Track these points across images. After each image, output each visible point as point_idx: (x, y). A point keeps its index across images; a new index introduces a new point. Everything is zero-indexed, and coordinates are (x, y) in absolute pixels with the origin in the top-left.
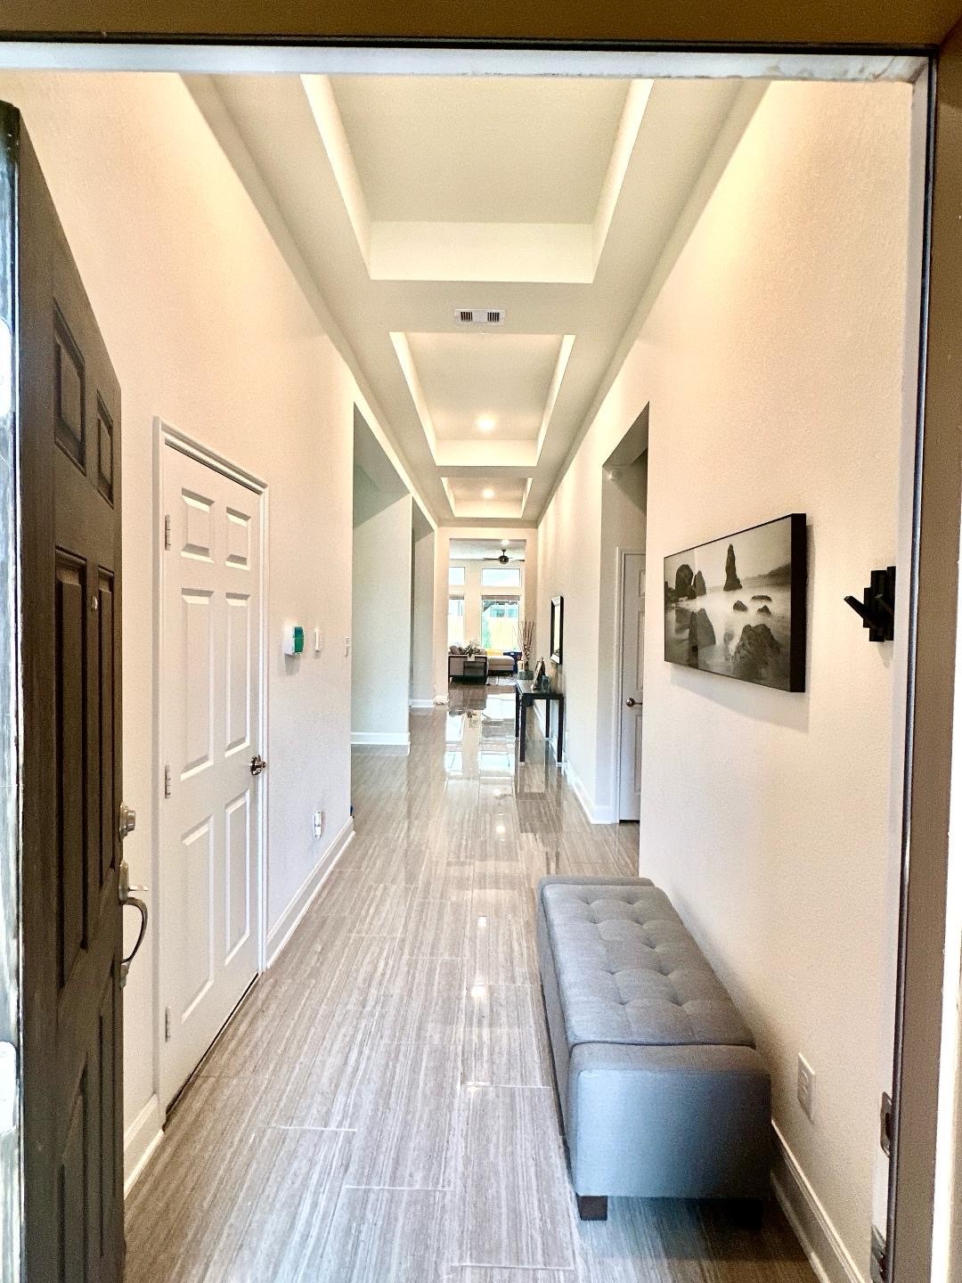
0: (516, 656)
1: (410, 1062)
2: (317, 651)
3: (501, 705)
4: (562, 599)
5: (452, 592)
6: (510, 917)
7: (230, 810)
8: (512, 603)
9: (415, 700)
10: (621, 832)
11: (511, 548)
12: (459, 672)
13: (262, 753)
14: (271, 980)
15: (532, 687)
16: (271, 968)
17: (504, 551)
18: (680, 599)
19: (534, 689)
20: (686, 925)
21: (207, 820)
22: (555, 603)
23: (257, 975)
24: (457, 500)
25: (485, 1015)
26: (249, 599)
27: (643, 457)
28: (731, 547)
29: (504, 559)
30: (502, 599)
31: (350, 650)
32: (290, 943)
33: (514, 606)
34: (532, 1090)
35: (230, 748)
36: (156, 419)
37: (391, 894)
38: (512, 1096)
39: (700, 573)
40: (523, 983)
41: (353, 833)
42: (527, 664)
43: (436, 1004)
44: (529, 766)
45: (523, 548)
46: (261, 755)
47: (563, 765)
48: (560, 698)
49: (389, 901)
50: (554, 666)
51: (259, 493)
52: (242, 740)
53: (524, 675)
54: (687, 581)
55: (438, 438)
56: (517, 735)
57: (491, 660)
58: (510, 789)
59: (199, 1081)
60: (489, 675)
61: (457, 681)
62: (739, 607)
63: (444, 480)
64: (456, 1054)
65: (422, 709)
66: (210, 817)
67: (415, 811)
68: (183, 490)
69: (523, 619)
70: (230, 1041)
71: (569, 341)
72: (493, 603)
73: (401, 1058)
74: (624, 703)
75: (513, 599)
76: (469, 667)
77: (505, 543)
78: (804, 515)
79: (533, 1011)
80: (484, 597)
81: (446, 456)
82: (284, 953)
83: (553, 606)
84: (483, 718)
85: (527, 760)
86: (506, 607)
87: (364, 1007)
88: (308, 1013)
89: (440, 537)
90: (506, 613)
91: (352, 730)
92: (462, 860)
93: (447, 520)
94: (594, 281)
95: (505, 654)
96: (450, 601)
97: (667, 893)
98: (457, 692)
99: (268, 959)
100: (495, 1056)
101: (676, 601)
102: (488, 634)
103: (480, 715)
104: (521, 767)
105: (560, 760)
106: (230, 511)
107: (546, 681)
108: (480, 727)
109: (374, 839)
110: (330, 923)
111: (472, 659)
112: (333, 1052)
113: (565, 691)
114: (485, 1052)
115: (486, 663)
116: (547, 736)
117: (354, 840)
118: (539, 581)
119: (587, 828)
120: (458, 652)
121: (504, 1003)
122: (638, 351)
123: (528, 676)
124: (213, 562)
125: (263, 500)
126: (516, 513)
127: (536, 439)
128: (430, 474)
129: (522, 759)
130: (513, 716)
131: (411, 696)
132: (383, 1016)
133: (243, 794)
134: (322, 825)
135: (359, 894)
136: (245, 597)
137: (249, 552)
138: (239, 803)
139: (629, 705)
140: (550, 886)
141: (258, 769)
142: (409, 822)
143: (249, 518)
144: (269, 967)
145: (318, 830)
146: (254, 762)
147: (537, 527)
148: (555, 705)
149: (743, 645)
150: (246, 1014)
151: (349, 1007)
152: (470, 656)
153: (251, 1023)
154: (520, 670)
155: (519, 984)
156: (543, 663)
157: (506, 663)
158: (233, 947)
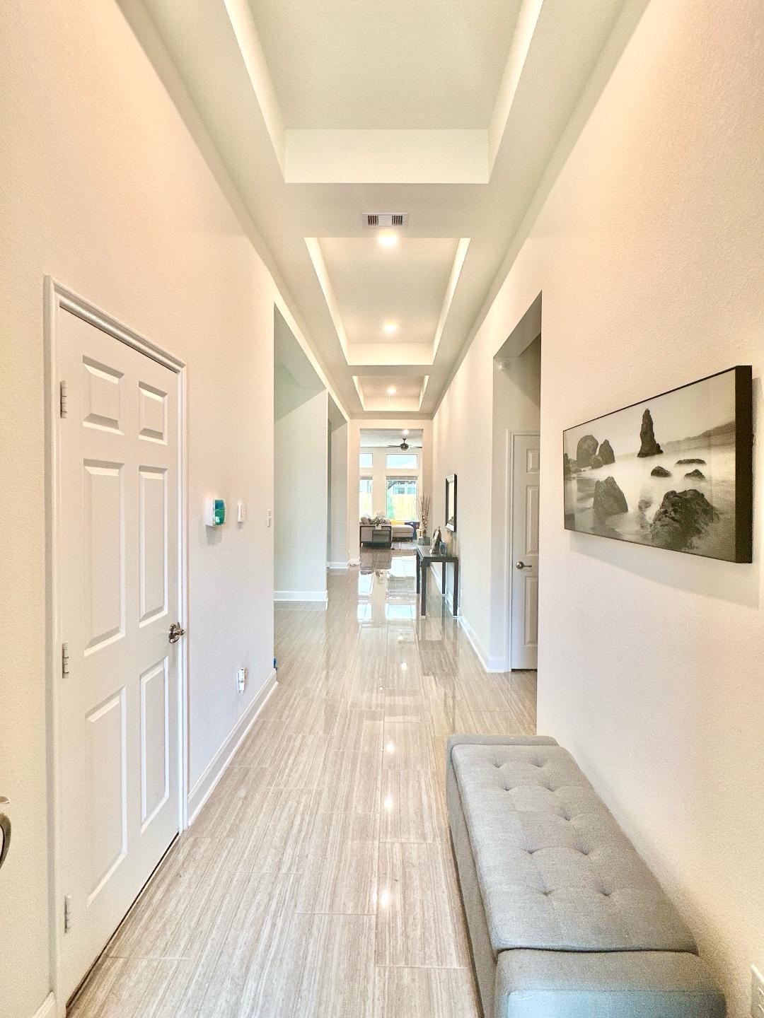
0: (415, 525)
1: (323, 938)
2: (240, 523)
3: (403, 565)
4: (456, 476)
5: (362, 474)
6: (418, 767)
7: (146, 679)
8: (411, 483)
9: (332, 563)
10: (513, 680)
11: (410, 437)
12: (368, 538)
13: (181, 620)
14: (191, 839)
15: (431, 551)
16: (192, 825)
17: (404, 440)
18: (582, 469)
19: (433, 553)
20: (596, 790)
21: (119, 692)
22: (449, 481)
23: (178, 834)
24: (366, 397)
25: (397, 878)
26: (166, 473)
27: (537, 342)
28: (647, 412)
29: (404, 446)
30: (402, 480)
31: (272, 521)
32: (213, 796)
33: (414, 486)
34: (448, 971)
35: (146, 616)
36: (46, 279)
37: (309, 744)
38: (428, 978)
39: (606, 442)
40: (434, 840)
41: (277, 683)
42: (425, 532)
43: (350, 866)
44: (430, 619)
45: (421, 436)
46: (180, 622)
47: (458, 618)
48: (455, 561)
49: (306, 752)
50: (450, 533)
51: (176, 371)
52: (160, 609)
53: (422, 541)
54: (591, 452)
55: (350, 342)
56: (418, 592)
57: (394, 528)
58: (412, 636)
59: (108, 962)
60: (393, 541)
61: (367, 546)
62: (659, 473)
63: (355, 378)
64: (370, 925)
65: (338, 570)
66: (123, 687)
67: (332, 662)
68: (85, 358)
69: (421, 495)
70: (144, 911)
71: (464, 243)
72: (395, 483)
73: (315, 930)
74: (515, 567)
75: (411, 479)
76: (377, 535)
77: (406, 433)
78: (750, 368)
79: (445, 872)
80: (389, 478)
81: (357, 357)
82: (207, 807)
83: (447, 483)
84: (388, 576)
85: (427, 613)
86: (406, 486)
87: (279, 869)
88: (224, 879)
89: (352, 428)
90: (406, 490)
91: (275, 590)
92: (373, 709)
93: (358, 413)
94: (490, 181)
95: (406, 524)
96: (361, 481)
97: (573, 755)
98: (369, 556)
99: (189, 814)
100: (409, 929)
101: (578, 471)
102: (391, 508)
103: (387, 574)
104: (423, 620)
105: (455, 614)
106: (142, 385)
107: (443, 546)
108: (386, 583)
109: (295, 689)
110: (252, 775)
111: (379, 528)
112: (246, 925)
113: (459, 555)
114: (399, 922)
115: (390, 531)
116: (444, 592)
117: (278, 690)
118: (435, 463)
119: (483, 676)
120: (367, 522)
121: (416, 863)
122: (529, 248)
123: (426, 542)
124: (123, 434)
125: (182, 377)
126: (415, 407)
127: (432, 342)
128: (343, 372)
129: (423, 614)
130: (415, 575)
131: (329, 559)
132: (297, 881)
133: (162, 661)
134: (246, 681)
135: (279, 746)
136: (161, 471)
137: (166, 427)
138: (157, 671)
139: (519, 567)
140: (459, 746)
141: (176, 636)
142: (327, 672)
143: (166, 394)
144: (190, 824)
145: (242, 686)
146: (172, 630)
147: (432, 419)
148: (450, 567)
149: (666, 512)
150: (163, 880)
151: (264, 871)
152: (377, 525)
153: (168, 890)
154: (418, 537)
155: (430, 841)
156: (439, 531)
157: (407, 531)
158: (149, 813)
